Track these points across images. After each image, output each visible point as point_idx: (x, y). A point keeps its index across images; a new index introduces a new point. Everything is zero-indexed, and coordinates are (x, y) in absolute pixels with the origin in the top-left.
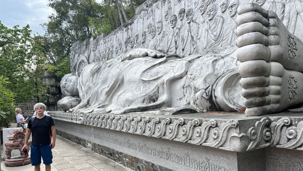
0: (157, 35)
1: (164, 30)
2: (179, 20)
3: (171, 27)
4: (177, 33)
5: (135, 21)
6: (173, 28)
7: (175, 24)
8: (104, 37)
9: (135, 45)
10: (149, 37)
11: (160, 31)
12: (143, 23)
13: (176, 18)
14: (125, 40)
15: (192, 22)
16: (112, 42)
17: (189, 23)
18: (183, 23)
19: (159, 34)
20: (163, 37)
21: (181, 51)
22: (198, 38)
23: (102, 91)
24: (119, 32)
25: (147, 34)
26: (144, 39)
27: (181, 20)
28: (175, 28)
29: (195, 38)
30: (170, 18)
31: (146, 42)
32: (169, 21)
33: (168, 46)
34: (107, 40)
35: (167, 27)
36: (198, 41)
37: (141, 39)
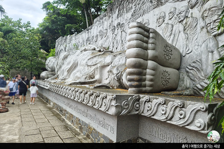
0: (104, 38)
1: (108, 35)
2: (116, 30)
3: (111, 34)
4: (114, 38)
5: (93, 28)
6: (113, 34)
7: (114, 32)
8: (75, 35)
9: (91, 43)
10: (99, 38)
11: (105, 35)
12: (97, 29)
13: (115, 28)
14: (86, 39)
15: (123, 31)
16: (79, 39)
17: (122, 32)
18: (118, 31)
19: (105, 37)
20: (107, 39)
21: (116, 49)
22: (125, 42)
23: (66, 69)
24: (84, 33)
25: (99, 36)
26: (96, 39)
27: (118, 30)
28: (114, 34)
29: (123, 42)
30: (112, 28)
31: (98, 41)
32: (111, 29)
33: (109, 46)
34: (77, 37)
35: (110, 33)
36: (125, 43)
37: (95, 39)
